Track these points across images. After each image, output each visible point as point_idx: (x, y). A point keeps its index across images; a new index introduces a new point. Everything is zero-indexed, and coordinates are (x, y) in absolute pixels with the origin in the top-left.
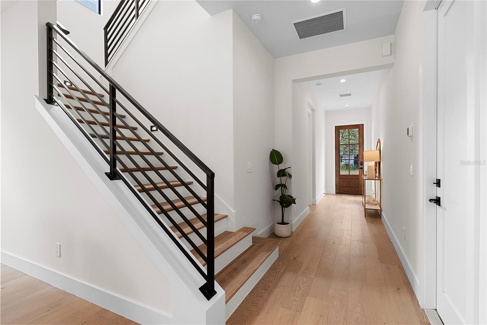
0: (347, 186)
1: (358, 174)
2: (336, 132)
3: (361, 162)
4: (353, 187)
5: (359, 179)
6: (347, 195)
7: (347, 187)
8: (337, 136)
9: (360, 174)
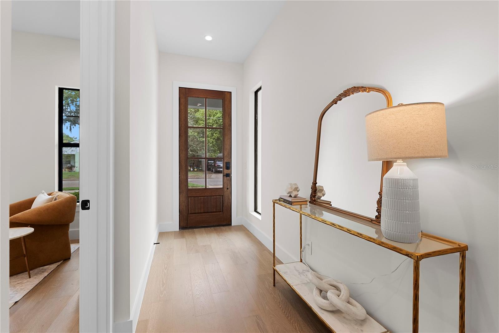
0: (202, 211)
1: (222, 187)
2: (182, 100)
3: (226, 163)
4: (213, 212)
5: (223, 196)
6: (203, 229)
7: (201, 213)
8: (182, 108)
9: (226, 186)
